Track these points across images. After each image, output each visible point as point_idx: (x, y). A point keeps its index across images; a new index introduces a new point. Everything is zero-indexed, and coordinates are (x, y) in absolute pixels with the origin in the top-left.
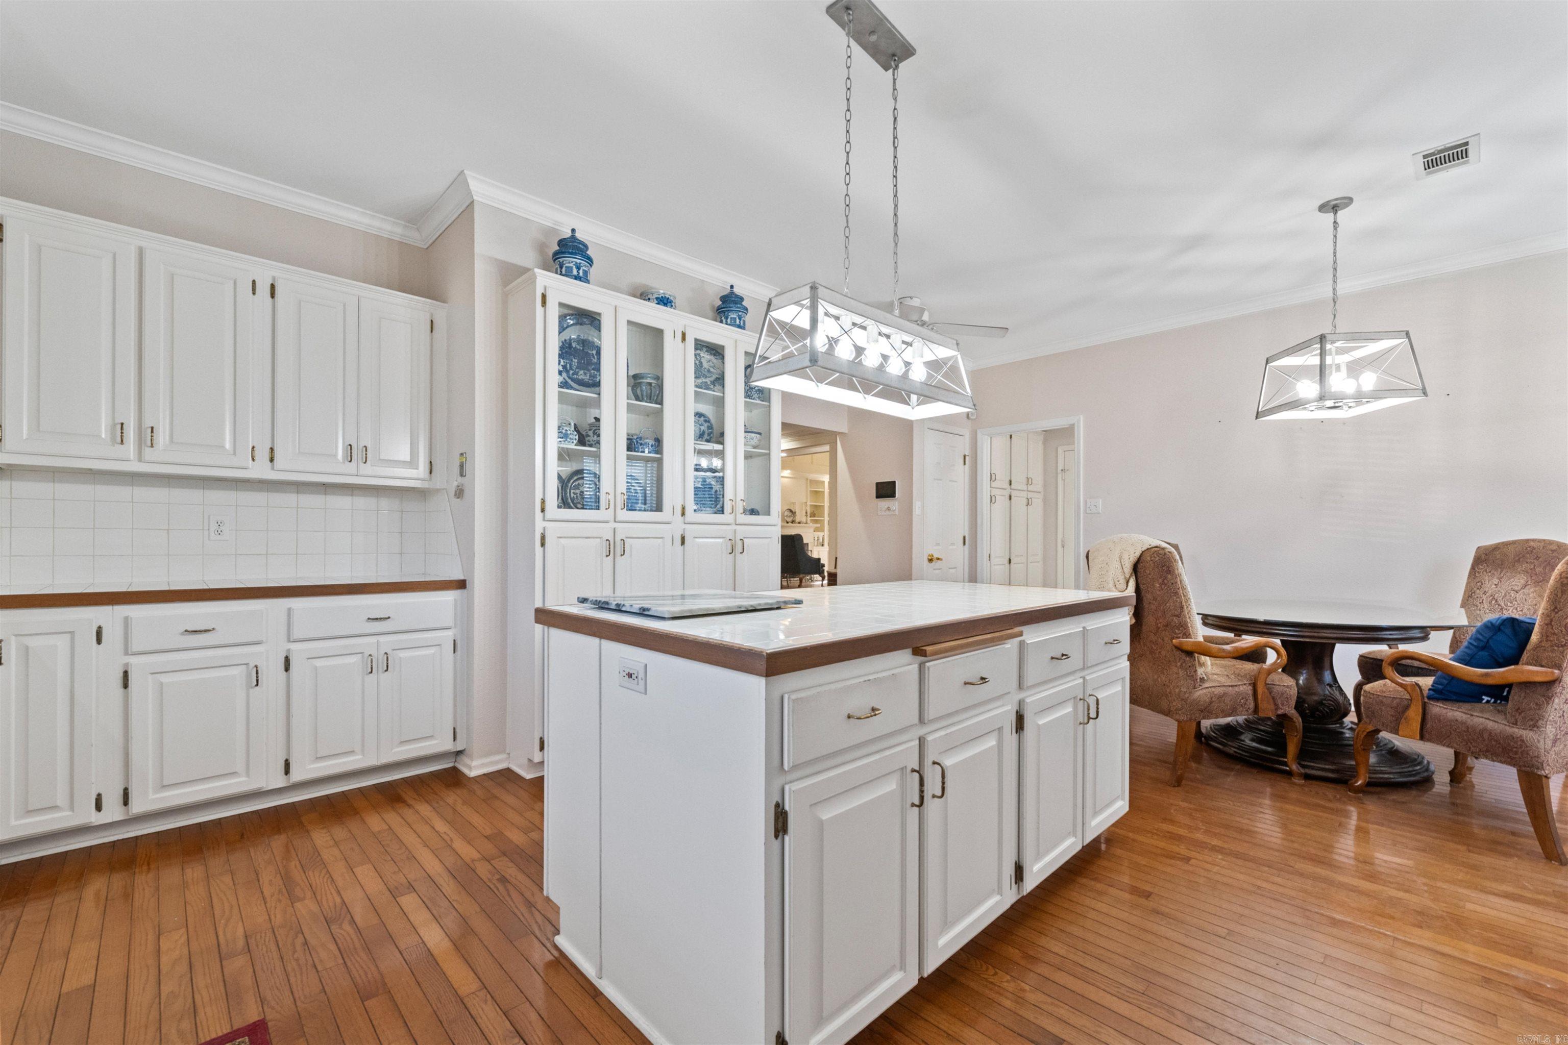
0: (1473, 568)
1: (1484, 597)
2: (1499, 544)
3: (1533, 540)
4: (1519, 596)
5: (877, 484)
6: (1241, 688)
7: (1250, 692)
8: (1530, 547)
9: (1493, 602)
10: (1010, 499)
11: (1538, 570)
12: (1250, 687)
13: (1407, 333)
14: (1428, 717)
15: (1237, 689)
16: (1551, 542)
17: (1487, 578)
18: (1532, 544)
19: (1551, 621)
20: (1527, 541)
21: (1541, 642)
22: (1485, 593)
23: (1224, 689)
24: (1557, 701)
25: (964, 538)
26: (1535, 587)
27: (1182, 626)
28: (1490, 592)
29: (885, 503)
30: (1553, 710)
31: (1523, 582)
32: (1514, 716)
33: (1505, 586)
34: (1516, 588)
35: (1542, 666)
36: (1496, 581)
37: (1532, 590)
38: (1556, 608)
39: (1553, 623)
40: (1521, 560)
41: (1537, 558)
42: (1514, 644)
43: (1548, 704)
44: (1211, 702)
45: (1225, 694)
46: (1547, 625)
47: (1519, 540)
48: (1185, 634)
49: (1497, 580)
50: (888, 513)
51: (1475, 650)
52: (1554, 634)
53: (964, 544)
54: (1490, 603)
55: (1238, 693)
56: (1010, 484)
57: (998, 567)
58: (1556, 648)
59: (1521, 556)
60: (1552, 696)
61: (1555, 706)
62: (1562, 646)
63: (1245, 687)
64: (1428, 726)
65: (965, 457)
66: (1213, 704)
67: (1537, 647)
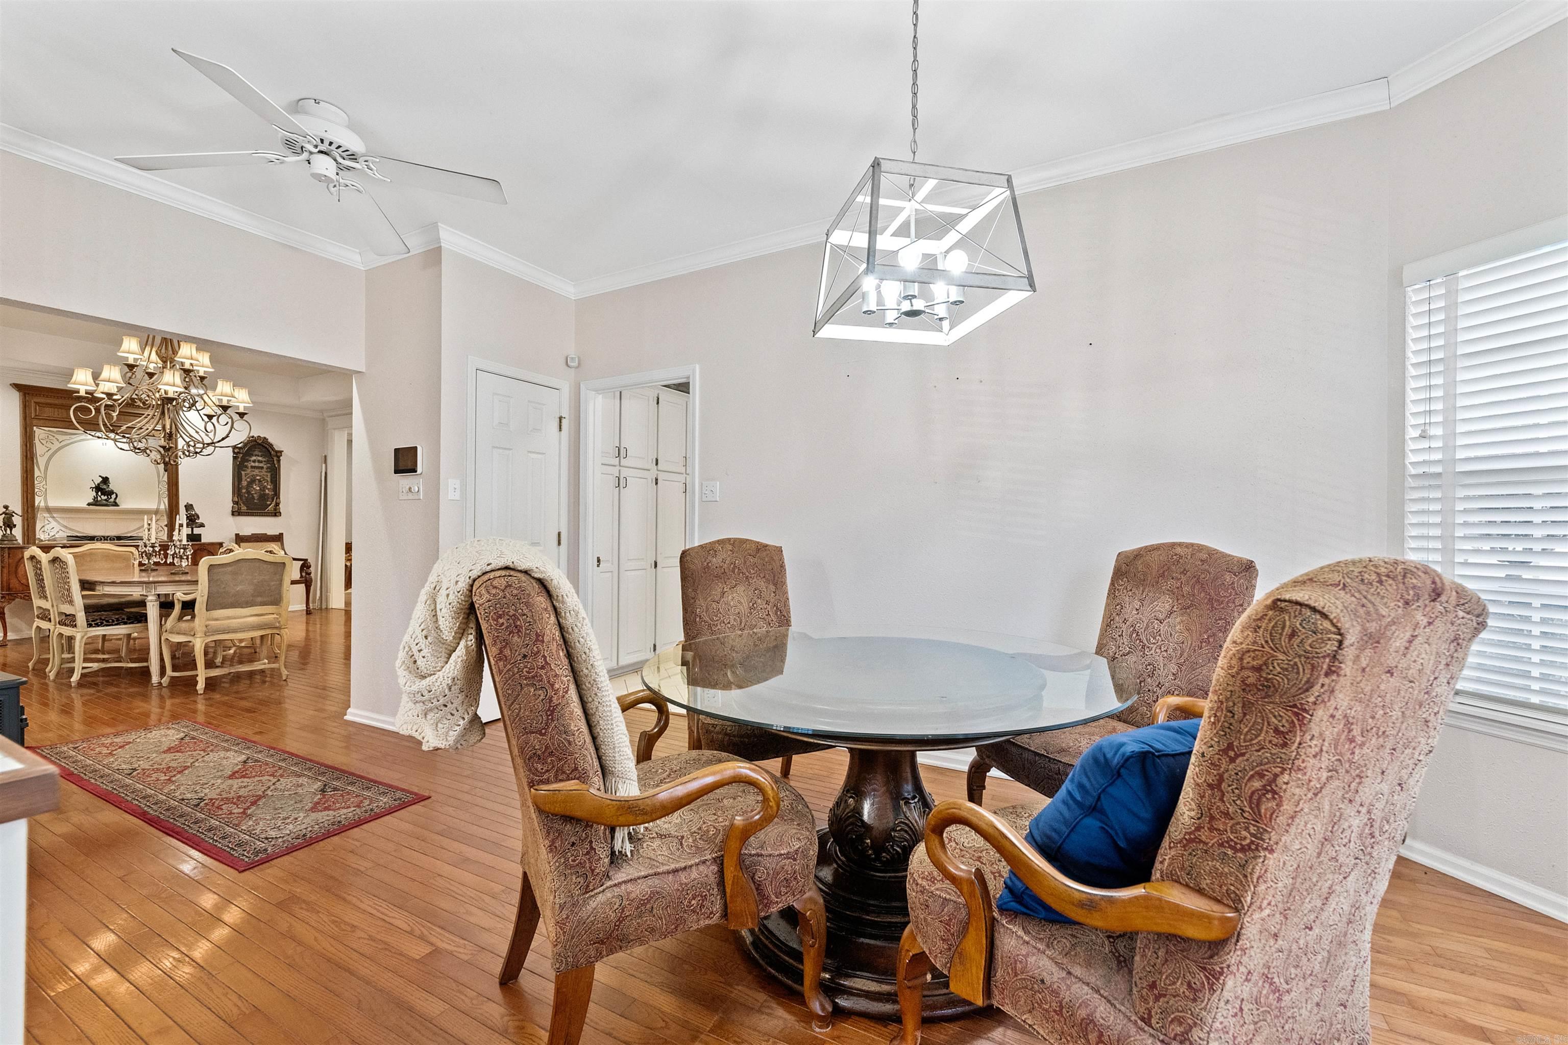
0: (1112, 584)
1: (1124, 627)
2: (1141, 549)
3: (1180, 544)
4: (1163, 628)
5: (397, 451)
6: (694, 874)
7: (713, 879)
8: (1176, 555)
9: (1134, 635)
10: (657, 483)
11: (1186, 589)
12: (715, 868)
13: (1009, 181)
14: (998, 954)
15: (683, 877)
16: (1200, 548)
17: (1127, 599)
18: (1179, 550)
19: (1221, 779)
20: (1173, 545)
21: (1198, 829)
22: (1125, 621)
23: (656, 881)
24: (1230, 983)
25: (559, 534)
26: (1182, 615)
27: (551, 754)
28: (1131, 619)
29: (405, 481)
30: (1222, 1004)
31: (1167, 606)
32: (1146, 1001)
33: (1147, 614)
34: (1161, 617)
35: (1200, 892)
36: (1137, 604)
37: (1178, 620)
38: (1230, 746)
39: (1224, 785)
40: (1166, 573)
41: (1184, 572)
42: (1146, 813)
43: (1212, 990)
44: (620, 920)
45: (655, 895)
46: (1210, 785)
47: (1163, 544)
48: (561, 770)
49: (1139, 603)
50: (410, 496)
51: (1078, 812)
52: (1226, 815)
53: (559, 544)
54: (1131, 636)
55: (684, 888)
56: (657, 464)
57: (633, 573)
58: (1230, 852)
59: (1166, 568)
60: (1221, 973)
61: (1226, 995)
62: (1243, 849)
63: (701, 868)
64: (999, 974)
65: (561, 418)
66: (626, 922)
67: (1191, 840)
